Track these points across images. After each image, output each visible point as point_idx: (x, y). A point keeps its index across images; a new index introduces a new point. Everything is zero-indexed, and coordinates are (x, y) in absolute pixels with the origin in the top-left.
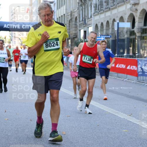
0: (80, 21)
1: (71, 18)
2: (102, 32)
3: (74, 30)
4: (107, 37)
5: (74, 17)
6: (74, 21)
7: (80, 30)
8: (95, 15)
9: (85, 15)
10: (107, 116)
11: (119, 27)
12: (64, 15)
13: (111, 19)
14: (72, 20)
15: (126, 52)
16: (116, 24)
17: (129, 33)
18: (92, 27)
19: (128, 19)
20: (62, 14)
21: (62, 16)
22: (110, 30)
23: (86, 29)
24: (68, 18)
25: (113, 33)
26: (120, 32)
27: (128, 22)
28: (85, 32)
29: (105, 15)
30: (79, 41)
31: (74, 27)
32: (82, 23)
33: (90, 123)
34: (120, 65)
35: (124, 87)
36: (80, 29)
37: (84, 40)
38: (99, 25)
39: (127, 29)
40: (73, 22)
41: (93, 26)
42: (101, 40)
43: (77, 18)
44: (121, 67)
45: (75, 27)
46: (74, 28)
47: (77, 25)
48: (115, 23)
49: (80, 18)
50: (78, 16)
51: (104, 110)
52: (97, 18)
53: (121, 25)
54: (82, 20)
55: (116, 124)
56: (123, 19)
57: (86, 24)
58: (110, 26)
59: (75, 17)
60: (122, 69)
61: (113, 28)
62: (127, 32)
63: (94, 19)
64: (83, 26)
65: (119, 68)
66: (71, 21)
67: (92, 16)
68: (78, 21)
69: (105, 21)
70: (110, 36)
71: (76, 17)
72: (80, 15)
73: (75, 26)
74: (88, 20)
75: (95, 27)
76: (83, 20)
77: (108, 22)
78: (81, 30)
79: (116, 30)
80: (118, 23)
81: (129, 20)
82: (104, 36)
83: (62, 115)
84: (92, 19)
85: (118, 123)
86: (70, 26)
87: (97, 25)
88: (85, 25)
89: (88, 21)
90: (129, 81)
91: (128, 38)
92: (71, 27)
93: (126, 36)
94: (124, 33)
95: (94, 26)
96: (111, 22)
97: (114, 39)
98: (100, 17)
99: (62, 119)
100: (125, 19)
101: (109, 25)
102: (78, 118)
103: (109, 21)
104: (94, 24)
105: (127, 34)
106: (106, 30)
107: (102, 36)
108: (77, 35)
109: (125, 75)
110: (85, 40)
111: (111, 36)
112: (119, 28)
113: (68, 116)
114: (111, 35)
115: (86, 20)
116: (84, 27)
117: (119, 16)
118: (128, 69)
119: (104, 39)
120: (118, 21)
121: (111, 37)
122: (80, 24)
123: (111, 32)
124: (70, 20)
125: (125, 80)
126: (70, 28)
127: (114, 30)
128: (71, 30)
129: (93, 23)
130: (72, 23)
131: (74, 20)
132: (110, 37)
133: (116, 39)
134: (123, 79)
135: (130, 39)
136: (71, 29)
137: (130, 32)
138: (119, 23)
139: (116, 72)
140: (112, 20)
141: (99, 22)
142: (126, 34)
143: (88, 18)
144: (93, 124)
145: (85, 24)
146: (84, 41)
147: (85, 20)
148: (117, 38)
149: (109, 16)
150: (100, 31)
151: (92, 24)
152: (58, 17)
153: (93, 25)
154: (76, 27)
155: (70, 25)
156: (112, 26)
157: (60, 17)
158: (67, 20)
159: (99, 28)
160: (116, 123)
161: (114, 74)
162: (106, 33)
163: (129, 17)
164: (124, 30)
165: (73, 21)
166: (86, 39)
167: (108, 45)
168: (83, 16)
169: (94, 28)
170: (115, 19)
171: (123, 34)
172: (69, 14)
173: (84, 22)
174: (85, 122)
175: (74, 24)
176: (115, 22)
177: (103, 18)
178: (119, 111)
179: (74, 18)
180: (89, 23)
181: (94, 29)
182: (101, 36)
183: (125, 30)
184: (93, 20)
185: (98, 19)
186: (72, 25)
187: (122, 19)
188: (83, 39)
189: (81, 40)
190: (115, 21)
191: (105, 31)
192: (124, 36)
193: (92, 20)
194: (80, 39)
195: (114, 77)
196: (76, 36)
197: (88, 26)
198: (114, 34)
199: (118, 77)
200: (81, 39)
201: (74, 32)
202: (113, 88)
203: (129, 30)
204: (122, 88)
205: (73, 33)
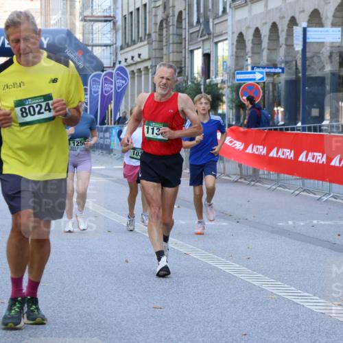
0: (191, 25)
1: (165, 17)
2: (257, 57)
3: (173, 52)
4: (273, 70)
5: (173, 11)
6: (173, 25)
7: (192, 52)
8: (236, 8)
9: (206, 7)
10: (273, 306)
11: (308, 41)
12: (145, 5)
13: (283, 18)
14: (167, 23)
15: (327, 116)
16: (298, 31)
17: (336, 59)
18: (226, 42)
19: (334, 16)
20: (138, 5)
21: (138, 9)
22: (282, 51)
23: (208, 48)
24: (156, 15)
25: (289, 59)
26: (312, 57)
27: (333, 25)
28: (207, 57)
29: (266, 6)
30: (189, 83)
31: (173, 43)
32: (199, 31)
33: (220, 326)
34: (310, 155)
35: (323, 221)
36: (191, 48)
37: (205, 82)
38: (249, 37)
39: (331, 47)
40: (171, 28)
41: (230, 38)
42: (254, 79)
43: (183, 17)
44: (313, 161)
45: (177, 43)
46: (175, 45)
47: (183, 37)
48: (294, 31)
49: (190, 15)
50: (185, 9)
51: (264, 287)
52: (242, 14)
53: (315, 35)
54: (198, 22)
55: (299, 330)
56: (321, 19)
57: (209, 34)
58: (282, 40)
59: (176, 14)
60: (317, 165)
61: (290, 46)
62: (330, 56)
63: (233, 18)
64: (200, 39)
65: (308, 163)
66: (164, 25)
67: (228, 10)
68: (185, 23)
69: (266, 23)
70: (280, 68)
71: (181, 13)
72: (190, 6)
73: (176, 39)
74: (216, 22)
75: (235, 43)
76: (201, 20)
77: (274, 26)
78: (196, 52)
79: (298, 51)
80: (305, 30)
81: (337, 20)
82: (264, 68)
83: (139, 304)
84: (229, 17)
85: (303, 327)
86: (161, 41)
87: (241, 35)
88: (207, 37)
89: (215, 25)
90: (338, 200)
91: (333, 74)
92: (164, 43)
93: (328, 68)
94: (323, 59)
95: (232, 40)
96: (283, 27)
97: (293, 77)
98: (250, 11)
99: (138, 315)
100: (327, 18)
101: (278, 37)
102: (187, 313)
103: (277, 23)
104: (233, 33)
105: (331, 62)
106: (269, 49)
107: (256, 70)
108: (183, 65)
109: (324, 182)
110: (208, 81)
111: (283, 69)
112: (307, 45)
113: (155, 308)
114: (283, 65)
115: (211, 20)
116: (203, 41)
117: (309, 10)
118: (334, 167)
119: (262, 79)
120: (304, 24)
121: (283, 72)
122: (191, 34)
123: (285, 56)
124: (162, 22)
125: (325, 198)
126: (163, 46)
127: (294, 49)
128: (165, 51)
129: (230, 31)
130: (167, 31)
131: (173, 20)
132: (280, 71)
133: (297, 78)
134: (319, 197)
135: (339, 76)
136: (164, 48)
137: (340, 57)
138: (308, 29)
139: (298, 175)
140: (286, 21)
141: (248, 28)
142: (329, 61)
143: (217, 17)
144: (230, 329)
145: (206, 33)
146: (202, 83)
147: (207, 22)
148: (300, 75)
149: (279, 9)
150: (250, 54)
151: (226, 33)
152: (125, 13)
153: (229, 36)
154: (181, 43)
155: (161, 35)
156: (286, 39)
157: (131, 13)
158: (153, 22)
159: (249, 45)
160: (299, 326)
161: (294, 182)
162: (269, 60)
163: (336, 10)
164: (323, 50)
165: (171, 24)
166: (209, 77)
167: (276, 94)
168: (202, 11)
169: (233, 44)
170: (297, 17)
171: (320, 61)
172: (160, 3)
173: (202, 27)
174: (206, 324)
175: (173, 34)
176: (295, 27)
177: (261, 14)
178: (307, 291)
179: (174, 16)
180: (218, 29)
181: (234, 46)
182: (253, 68)
183: (326, 51)
184: (229, 22)
185: (246, 19)
186: (168, 36)
187: (316, 18)
188: (199, 79)
189: (195, 82)
190: (297, 25)
191: (265, 53)
192: (323, 67)
193: (227, 20)
194: (193, 78)
195: (292, 191)
196: (181, 68)
197: (216, 40)
198: (294, 63)
199: (304, 190)
200: (195, 79)
201: (173, 57)
202: (290, 223)
203: (338, 50)
204: (315, 222)
205: (171, 60)
